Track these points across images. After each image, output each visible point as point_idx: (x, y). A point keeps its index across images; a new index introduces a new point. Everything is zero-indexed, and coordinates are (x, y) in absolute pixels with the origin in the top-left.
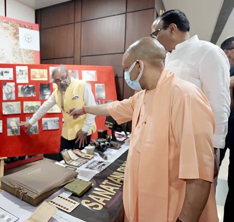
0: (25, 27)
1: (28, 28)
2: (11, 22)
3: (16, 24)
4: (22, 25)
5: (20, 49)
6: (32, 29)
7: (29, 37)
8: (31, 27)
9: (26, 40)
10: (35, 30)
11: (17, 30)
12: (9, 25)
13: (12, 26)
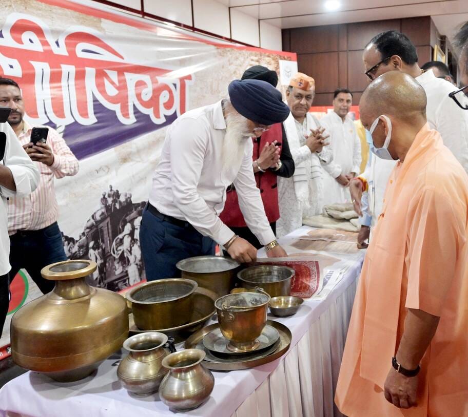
0: (285, 59)
1: (287, 60)
2: (272, 55)
3: (276, 57)
4: (282, 57)
5: (282, 86)
6: (290, 60)
7: (288, 71)
8: (290, 57)
9: (286, 74)
10: (294, 61)
11: (278, 64)
12: (270, 59)
13: (273, 59)
